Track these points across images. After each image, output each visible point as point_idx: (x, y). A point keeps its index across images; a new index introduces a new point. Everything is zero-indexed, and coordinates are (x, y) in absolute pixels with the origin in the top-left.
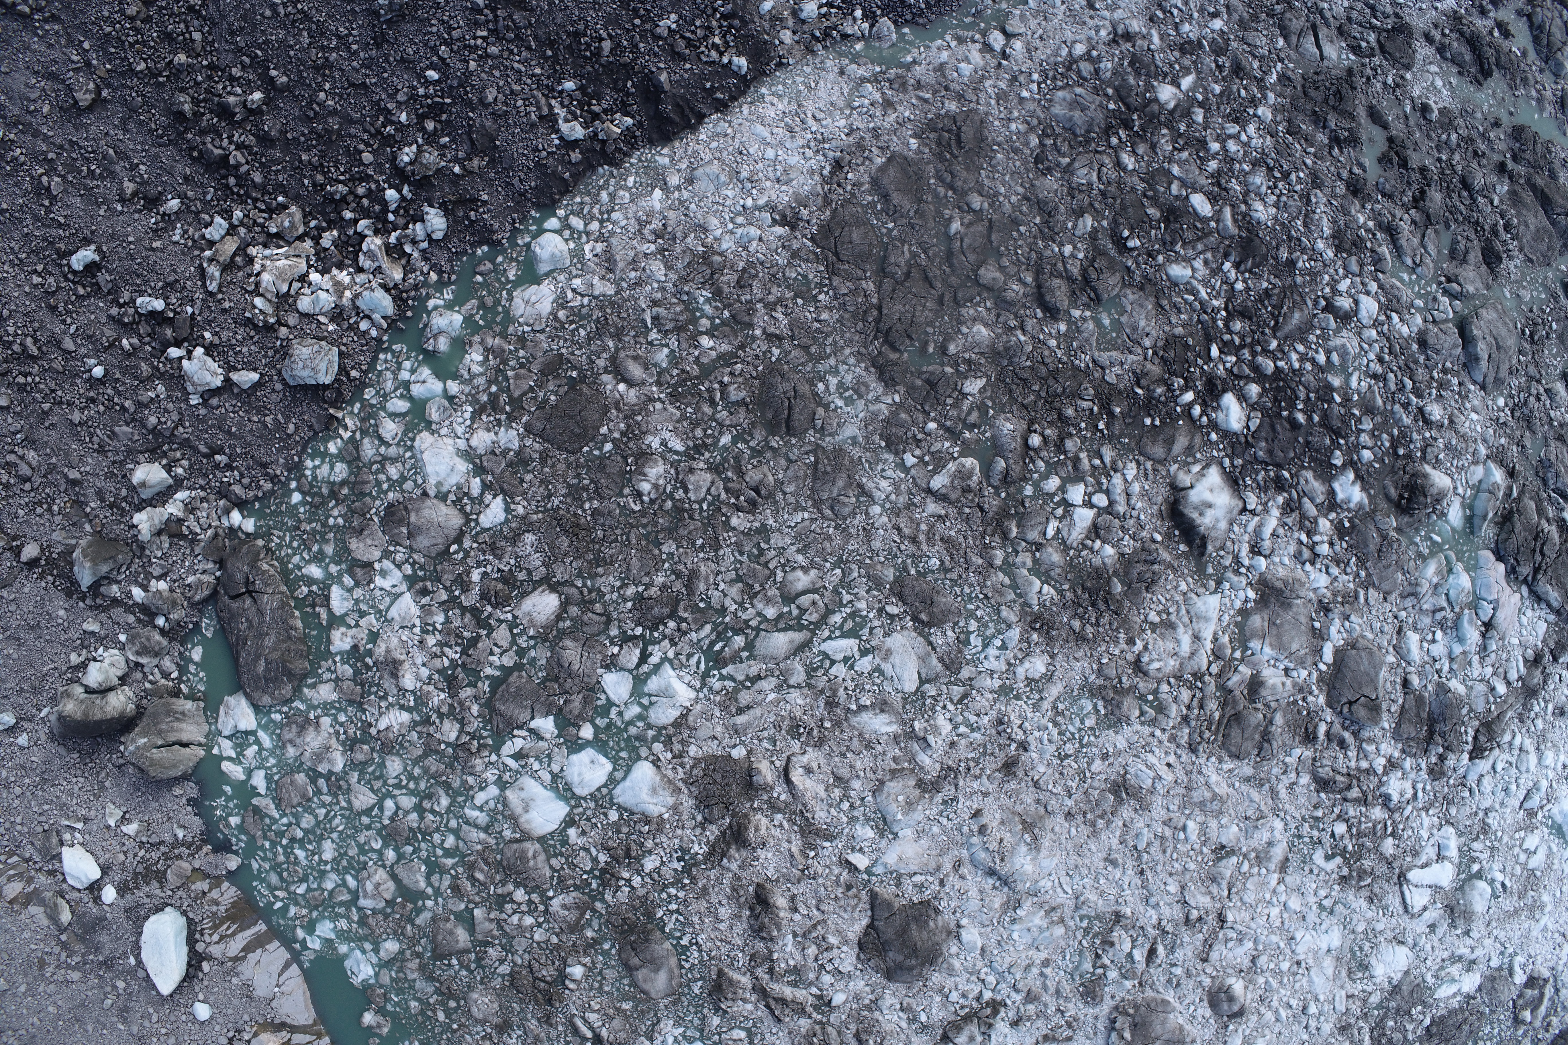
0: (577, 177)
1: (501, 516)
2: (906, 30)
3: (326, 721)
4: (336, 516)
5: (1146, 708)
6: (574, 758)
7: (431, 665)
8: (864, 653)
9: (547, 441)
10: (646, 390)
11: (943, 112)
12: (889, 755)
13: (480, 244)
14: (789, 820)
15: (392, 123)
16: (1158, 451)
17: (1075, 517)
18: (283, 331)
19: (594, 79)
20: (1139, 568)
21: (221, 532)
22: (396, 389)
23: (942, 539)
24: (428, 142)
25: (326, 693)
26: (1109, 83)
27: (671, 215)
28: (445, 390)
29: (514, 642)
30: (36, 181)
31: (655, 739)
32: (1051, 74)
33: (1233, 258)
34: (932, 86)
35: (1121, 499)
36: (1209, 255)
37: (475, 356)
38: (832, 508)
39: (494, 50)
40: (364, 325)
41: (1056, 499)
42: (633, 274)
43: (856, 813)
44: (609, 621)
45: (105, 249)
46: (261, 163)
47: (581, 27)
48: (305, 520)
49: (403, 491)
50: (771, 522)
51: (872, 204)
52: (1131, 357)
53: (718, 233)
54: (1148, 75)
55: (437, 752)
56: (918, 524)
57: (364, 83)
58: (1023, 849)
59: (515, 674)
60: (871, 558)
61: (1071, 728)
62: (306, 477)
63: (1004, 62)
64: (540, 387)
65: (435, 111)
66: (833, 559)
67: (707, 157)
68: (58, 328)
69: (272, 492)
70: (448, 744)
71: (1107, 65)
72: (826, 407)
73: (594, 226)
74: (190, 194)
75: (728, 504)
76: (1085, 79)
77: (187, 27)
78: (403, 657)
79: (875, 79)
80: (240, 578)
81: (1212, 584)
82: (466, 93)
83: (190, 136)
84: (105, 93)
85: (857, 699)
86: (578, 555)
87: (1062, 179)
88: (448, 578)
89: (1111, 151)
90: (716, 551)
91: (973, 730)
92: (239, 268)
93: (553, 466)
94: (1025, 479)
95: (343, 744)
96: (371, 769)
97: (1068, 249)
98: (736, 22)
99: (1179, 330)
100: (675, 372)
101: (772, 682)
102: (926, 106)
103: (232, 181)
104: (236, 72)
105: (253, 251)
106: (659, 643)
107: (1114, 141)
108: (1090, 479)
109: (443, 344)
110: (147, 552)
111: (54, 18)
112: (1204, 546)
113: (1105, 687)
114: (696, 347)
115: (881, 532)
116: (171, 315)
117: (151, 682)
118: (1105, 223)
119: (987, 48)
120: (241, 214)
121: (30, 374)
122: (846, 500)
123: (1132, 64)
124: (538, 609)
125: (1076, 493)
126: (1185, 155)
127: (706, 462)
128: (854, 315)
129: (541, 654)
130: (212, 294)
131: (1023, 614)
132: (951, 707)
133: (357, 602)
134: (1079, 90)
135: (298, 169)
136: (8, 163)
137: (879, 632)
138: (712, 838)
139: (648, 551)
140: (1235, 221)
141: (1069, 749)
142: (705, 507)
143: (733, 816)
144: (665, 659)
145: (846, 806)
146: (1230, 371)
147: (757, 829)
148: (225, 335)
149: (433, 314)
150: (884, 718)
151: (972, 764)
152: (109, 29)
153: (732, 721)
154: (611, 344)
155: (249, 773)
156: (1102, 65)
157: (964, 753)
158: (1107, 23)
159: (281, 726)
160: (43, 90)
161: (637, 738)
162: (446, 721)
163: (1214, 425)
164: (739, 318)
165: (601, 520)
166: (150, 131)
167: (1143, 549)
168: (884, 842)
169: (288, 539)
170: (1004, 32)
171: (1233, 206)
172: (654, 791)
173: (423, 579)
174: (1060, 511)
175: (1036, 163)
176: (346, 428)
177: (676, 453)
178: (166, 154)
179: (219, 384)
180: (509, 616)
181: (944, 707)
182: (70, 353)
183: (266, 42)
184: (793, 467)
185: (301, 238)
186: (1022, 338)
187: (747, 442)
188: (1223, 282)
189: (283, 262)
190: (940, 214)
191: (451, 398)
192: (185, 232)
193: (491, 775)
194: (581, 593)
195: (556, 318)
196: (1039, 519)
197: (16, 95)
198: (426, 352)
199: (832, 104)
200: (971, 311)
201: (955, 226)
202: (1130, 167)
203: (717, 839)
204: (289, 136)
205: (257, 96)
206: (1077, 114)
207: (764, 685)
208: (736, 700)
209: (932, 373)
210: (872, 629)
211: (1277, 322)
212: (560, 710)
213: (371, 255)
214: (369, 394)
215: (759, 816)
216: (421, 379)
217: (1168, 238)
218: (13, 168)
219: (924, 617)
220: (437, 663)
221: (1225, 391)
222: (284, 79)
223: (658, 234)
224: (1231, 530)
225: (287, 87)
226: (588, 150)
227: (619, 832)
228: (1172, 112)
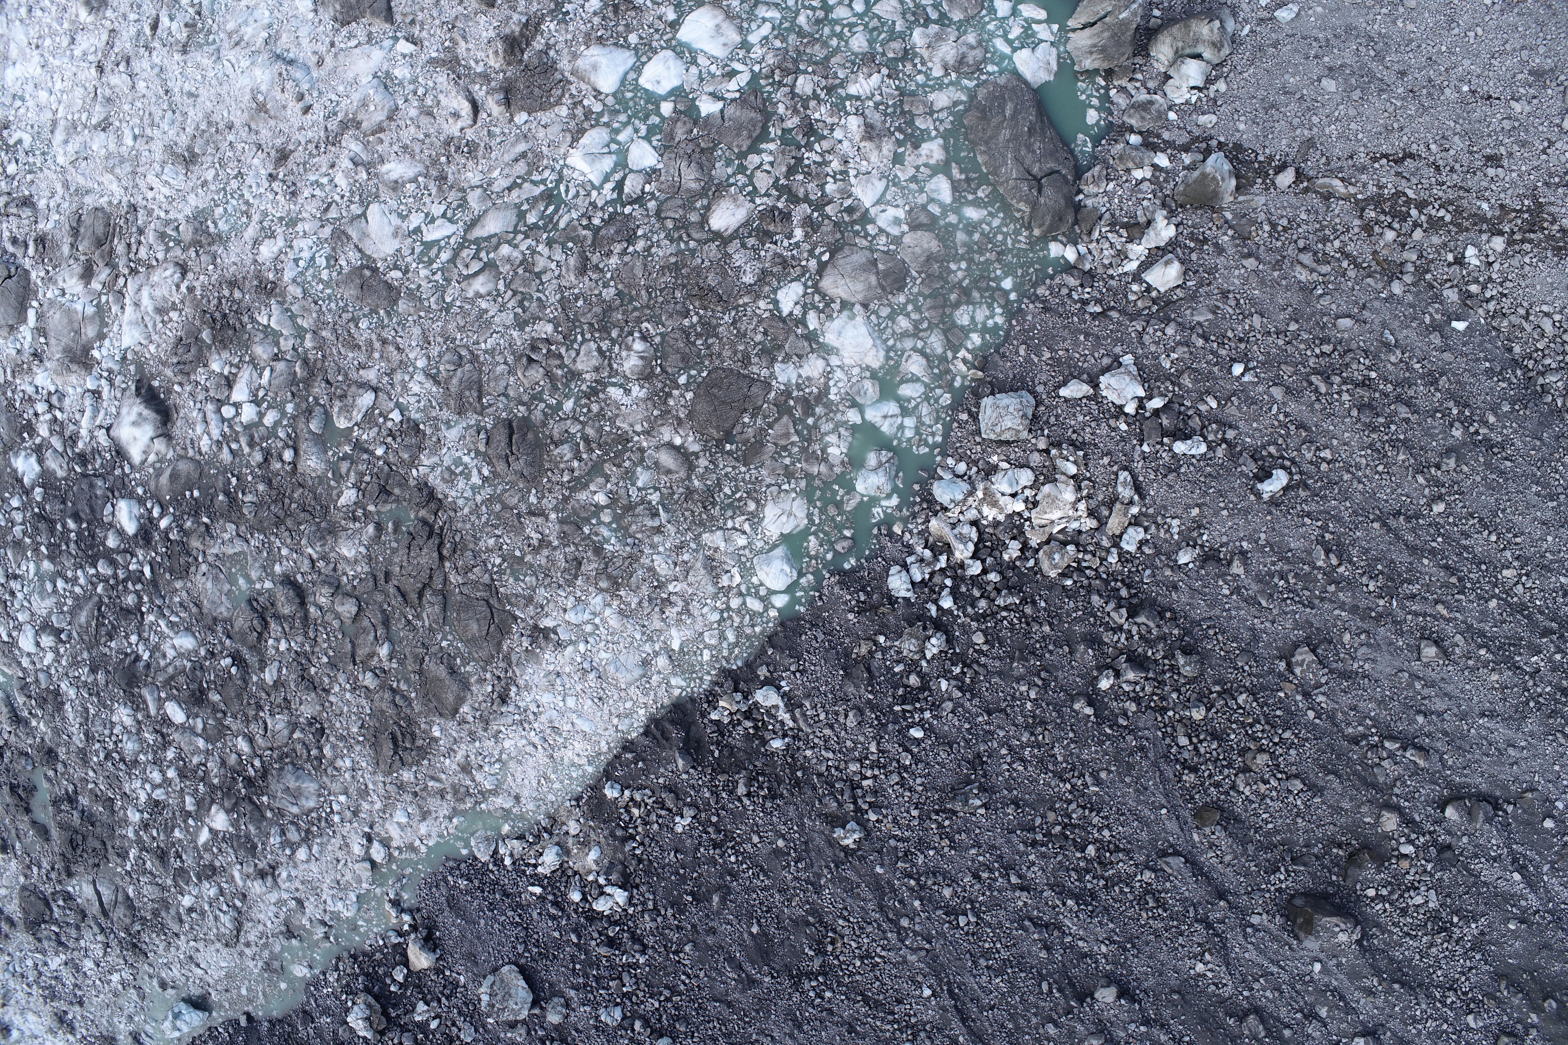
0: (762, 651)
1: (780, 295)
2: (464, 852)
3: (937, 72)
4: (959, 270)
5: (174, 234)
6: (676, 83)
7: (832, 142)
8: (418, 230)
9: (745, 376)
10: (653, 442)
11: (414, 768)
12: (386, 144)
13: (853, 570)
14: (470, 68)
15: (956, 678)
16: (183, 467)
17: (247, 391)
18: (1042, 445)
19: (753, 754)
20: (189, 357)
21: (1085, 238)
22: (916, 406)
23: (360, 347)
24: (916, 663)
25: (941, 99)
26: (272, 823)
27: (657, 624)
28: (862, 413)
29: (751, 178)
30: (1343, 557)
31: (601, 114)
32: (323, 824)
33: (142, 664)
34: (429, 794)
35: (211, 416)
36: (162, 663)
37: (836, 451)
38: (461, 357)
39: (854, 767)
40: (962, 467)
41: (265, 405)
42: (686, 557)
43: (412, 87)
44: (658, 213)
45: (1252, 497)
46: (1095, 616)
47: (768, 805)
48: (992, 263)
49: (890, 305)
50: (515, 334)
51: (465, 663)
52: (215, 551)
53: (608, 612)
54: (239, 837)
55: (816, 63)
56: (382, 357)
57: (989, 714)
58: (263, 88)
59: (744, 148)
60: (420, 317)
61: (234, 202)
62: (1000, 306)
63: (367, 830)
64: (761, 429)
65: (910, 696)
66: (455, 310)
67: (632, 690)
68: (1292, 407)
69: (1035, 285)
70: (805, 72)
71: (275, 840)
72: (478, 453)
73: (735, 603)
74: (1168, 572)
75: (557, 343)
76: (292, 823)
77: (1196, 749)
78: (862, 144)
79: (484, 794)
80: (1048, 191)
81: (129, 357)
82: (877, 718)
83: (1176, 632)
84: (1282, 665)
85: (418, 187)
86: (697, 271)
87: (298, 716)
88: (827, 227)
89: (259, 752)
90: (563, 297)
91: (317, 182)
92: (1103, 503)
93: (735, 353)
94: (294, 417)
95: (915, 55)
96: (883, 36)
97: (283, 646)
98: (619, 833)
99: (178, 585)
100: (627, 464)
101: (496, 188)
102: (431, 773)
103: (1124, 593)
104: (1132, 707)
105: (1091, 523)
106: (607, 203)
107: (257, 763)
108: (238, 429)
109: (872, 459)
110: (1157, 202)
111: (1355, 740)
112: (138, 389)
113: (209, 245)
114: (611, 492)
115: (414, 344)
116: (1166, 440)
117: (1137, 80)
118: (255, 679)
119: (386, 843)
120: (1110, 559)
121: (1317, 356)
122: (448, 367)
123: (254, 847)
124: (729, 212)
125: (248, 413)
126: (196, 760)
127: (584, 381)
128: (465, 548)
129: (721, 171)
130: (1125, 468)
131: (283, 294)
132: (337, 198)
133: (921, 190)
134: (295, 810)
135: (1053, 616)
136: (1381, 573)
137: (406, 252)
138: (539, 38)
139: (629, 286)
140: (145, 702)
141: (234, 184)
142: (579, 337)
143: (521, 61)
144: (599, 188)
145: (420, 91)
146: (133, 555)
147: (496, 53)
148: (1104, 430)
149: (888, 488)
150: (394, 176)
151: (315, 152)
152: (1287, 735)
153: (530, 144)
154: (696, 483)
155: (1015, 12)
156: (278, 839)
157: (323, 161)
158: (283, 886)
159: (985, 60)
160: (1353, 659)
161: (618, 112)
162: (810, 92)
163: (141, 501)
164: (573, 527)
165: (678, 307)
166: (1223, 633)
167: (188, 374)
168: (385, 68)
169: (1009, 241)
170: (373, 864)
171: (149, 716)
172: (595, 67)
173: (854, 222)
174: (261, 393)
175: (323, 729)
176: (964, 361)
177: (614, 385)
178: (1201, 610)
179: (1102, 378)
180: (758, 201)
181: (342, 197)
182: (1275, 384)
183: (1101, 743)
184: (501, 389)
185: (1041, 545)
186: (310, 550)
187: (548, 406)
188: (148, 639)
189: (1055, 515)
190: (401, 662)
191: (854, 404)
192: (1167, 531)
193: (757, 52)
194: (689, 235)
195: (758, 502)
196: (275, 382)
197: (1384, 648)
198: (890, 448)
199: (520, 762)
200: (359, 569)
201: (384, 651)
202: (240, 739)
203: (533, 37)
204: (1066, 649)
205: (1105, 684)
206: (292, 784)
207: (503, 183)
208: (528, 164)
209: (385, 502)
210: (413, 253)
211: (99, 610)
212: (695, 123)
213: (963, 539)
214: (946, 399)
215: (497, 66)
216: (889, 420)
217: (198, 673)
218: (1375, 567)
219: (367, 273)
220: (826, 145)
221: (136, 536)
222: (1077, 706)
223: (667, 602)
224: (119, 408)
225: (1073, 699)
226: (752, 680)
227: (627, 26)
228: (213, 801)
